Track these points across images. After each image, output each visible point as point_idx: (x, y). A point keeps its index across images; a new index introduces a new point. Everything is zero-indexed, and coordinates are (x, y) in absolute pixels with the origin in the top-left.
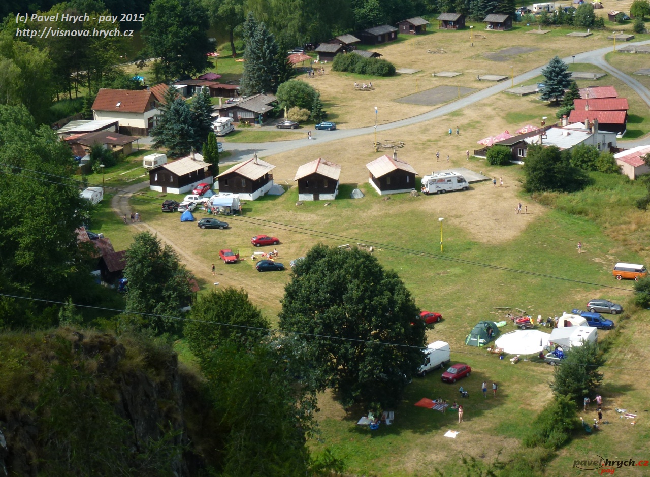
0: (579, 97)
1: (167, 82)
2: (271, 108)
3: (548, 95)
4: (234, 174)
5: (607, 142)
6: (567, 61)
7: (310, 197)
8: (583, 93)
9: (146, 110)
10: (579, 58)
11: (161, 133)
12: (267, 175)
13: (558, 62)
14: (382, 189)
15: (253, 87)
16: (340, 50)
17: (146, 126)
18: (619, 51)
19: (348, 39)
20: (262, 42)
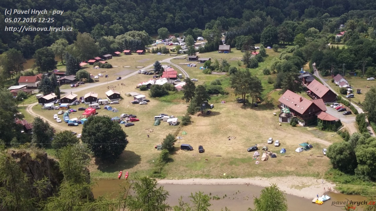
0: (164, 71)
1: (42, 73)
2: (75, 79)
3: (155, 71)
4: (65, 98)
5: (172, 82)
6: (160, 62)
7: (89, 103)
8: (165, 70)
9: (36, 82)
10: (164, 61)
11: (41, 88)
12: (75, 98)
13: (158, 62)
14: (110, 99)
15: (69, 73)
16: (95, 62)
17: (36, 86)
18: (174, 59)
19: (98, 58)
20: (71, 60)
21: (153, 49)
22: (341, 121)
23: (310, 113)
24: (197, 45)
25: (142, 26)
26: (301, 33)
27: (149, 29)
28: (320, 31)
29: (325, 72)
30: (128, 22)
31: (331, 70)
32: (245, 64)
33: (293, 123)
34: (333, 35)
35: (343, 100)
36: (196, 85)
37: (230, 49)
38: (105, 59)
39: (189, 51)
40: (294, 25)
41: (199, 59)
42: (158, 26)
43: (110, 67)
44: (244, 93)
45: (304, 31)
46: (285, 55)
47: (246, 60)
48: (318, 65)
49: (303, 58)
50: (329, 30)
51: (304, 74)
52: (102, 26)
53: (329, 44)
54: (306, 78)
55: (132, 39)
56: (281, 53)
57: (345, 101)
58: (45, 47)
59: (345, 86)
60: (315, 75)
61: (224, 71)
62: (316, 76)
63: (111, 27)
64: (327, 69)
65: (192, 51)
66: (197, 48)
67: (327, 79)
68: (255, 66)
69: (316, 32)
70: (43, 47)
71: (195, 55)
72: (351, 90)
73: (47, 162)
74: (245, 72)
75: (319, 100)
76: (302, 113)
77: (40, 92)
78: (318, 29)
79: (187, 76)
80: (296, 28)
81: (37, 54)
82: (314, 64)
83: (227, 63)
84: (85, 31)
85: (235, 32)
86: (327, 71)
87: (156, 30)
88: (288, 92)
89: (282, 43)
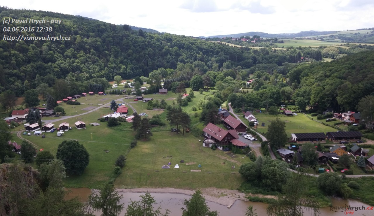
0: (118, 108)
1: (29, 108)
2: (53, 113)
3: (112, 108)
4: (45, 127)
5: (124, 116)
6: (115, 101)
9: (24, 114)
10: (118, 100)
11: (28, 119)
12: (53, 126)
14: (78, 128)
15: (49, 108)
16: (68, 100)
17: (24, 118)
18: (126, 99)
19: (70, 98)
20: (50, 99)
21: (110, 91)
22: (250, 146)
23: (226, 140)
24: (143, 88)
25: (103, 74)
26: (220, 81)
27: (108, 76)
28: (234, 79)
29: (238, 110)
30: (93, 71)
31: (242, 108)
32: (178, 103)
33: (213, 147)
34: (245, 82)
35: (251, 130)
36: (142, 118)
37: (167, 92)
38: (75, 98)
39: (137, 93)
40: (215, 75)
41: (145, 99)
42: (114, 74)
43: (78, 104)
44: (177, 124)
45: (222, 79)
46: (208, 96)
47: (179, 100)
48: (233, 104)
49: (221, 99)
50: (241, 78)
51: (222, 111)
52: (74, 74)
53: (241, 89)
54: (223, 114)
55: (95, 84)
56: (205, 95)
57: (253, 131)
58: (32, 89)
59: (252, 120)
60: (230, 111)
61: (162, 108)
62: (231, 113)
63: (80, 75)
64: (239, 108)
65: (139, 93)
66: (143, 91)
67: (239, 115)
68: (186, 105)
69: (231, 80)
70: (30, 89)
71: (141, 96)
72: (258, 123)
73: (32, 173)
74: (178, 109)
75: (233, 130)
76: (220, 140)
77: (27, 122)
78: (233, 78)
79: (135, 111)
80: (217, 77)
81: (26, 94)
82: (230, 103)
83: (165, 102)
84: (61, 78)
85: (171, 79)
86: (239, 109)
87: (113, 77)
88: (210, 124)
89: (206, 88)
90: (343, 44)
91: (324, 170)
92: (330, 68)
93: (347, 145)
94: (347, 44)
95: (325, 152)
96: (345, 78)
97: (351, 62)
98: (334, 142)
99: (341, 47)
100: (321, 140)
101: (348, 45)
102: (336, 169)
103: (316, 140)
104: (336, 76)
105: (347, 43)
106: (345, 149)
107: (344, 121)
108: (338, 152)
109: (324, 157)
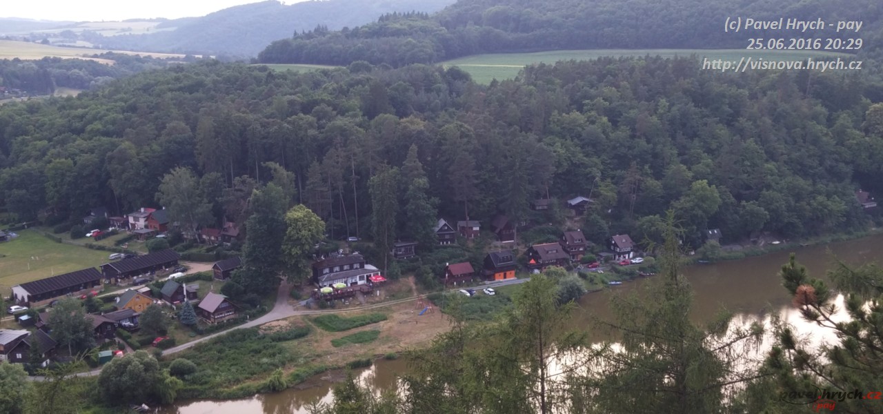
90: (99, 52)
91: (111, 354)
92: (80, 111)
93: (153, 285)
94: (107, 53)
95: (106, 312)
96: (119, 134)
97: (124, 95)
98: (123, 285)
99: (95, 59)
100: (93, 287)
101: (111, 57)
102: (138, 344)
103: (79, 290)
104: (98, 130)
105: (108, 51)
106: (150, 294)
107: (136, 231)
108: (137, 305)
109: (105, 324)
